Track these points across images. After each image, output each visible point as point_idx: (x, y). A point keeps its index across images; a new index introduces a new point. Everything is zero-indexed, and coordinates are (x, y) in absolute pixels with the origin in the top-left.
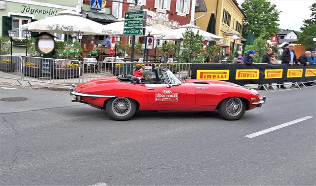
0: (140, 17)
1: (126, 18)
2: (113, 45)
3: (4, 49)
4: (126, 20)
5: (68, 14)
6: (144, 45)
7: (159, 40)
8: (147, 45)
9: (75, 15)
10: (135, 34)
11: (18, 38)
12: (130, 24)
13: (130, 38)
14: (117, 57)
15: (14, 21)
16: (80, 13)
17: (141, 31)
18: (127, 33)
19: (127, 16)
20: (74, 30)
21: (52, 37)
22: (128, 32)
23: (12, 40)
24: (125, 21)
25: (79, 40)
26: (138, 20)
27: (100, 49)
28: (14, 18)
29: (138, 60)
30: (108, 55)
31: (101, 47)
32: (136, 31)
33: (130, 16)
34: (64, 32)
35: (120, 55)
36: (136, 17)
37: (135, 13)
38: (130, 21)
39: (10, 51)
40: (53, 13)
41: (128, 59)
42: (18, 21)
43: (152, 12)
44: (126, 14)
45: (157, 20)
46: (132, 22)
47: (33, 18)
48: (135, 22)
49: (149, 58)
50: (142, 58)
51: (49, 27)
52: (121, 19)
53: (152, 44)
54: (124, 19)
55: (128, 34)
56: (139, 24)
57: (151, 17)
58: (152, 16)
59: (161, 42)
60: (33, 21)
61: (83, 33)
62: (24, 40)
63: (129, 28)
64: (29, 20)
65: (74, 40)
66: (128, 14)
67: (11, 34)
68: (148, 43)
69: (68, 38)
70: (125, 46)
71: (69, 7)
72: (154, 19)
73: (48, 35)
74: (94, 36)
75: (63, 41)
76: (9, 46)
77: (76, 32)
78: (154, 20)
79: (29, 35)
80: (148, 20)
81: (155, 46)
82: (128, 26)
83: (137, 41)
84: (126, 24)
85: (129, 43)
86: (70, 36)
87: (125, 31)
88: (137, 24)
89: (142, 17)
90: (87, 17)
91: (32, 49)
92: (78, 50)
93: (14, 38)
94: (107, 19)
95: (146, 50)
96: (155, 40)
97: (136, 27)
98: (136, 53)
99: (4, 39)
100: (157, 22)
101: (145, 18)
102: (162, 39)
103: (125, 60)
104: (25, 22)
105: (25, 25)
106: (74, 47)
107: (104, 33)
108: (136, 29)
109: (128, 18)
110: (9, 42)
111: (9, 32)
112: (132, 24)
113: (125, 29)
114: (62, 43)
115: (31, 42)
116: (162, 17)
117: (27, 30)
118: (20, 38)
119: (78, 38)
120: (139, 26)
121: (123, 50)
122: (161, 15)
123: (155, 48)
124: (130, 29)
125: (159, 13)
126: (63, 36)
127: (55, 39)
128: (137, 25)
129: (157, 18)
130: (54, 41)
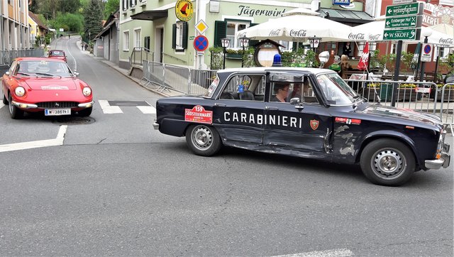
0: (411, 13)
1: (388, 15)
2: (365, 56)
3: (215, 63)
4: (388, 17)
5: (299, 13)
6: (416, 55)
7: (442, 49)
8: (422, 55)
9: (310, 15)
10: (403, 38)
11: (233, 49)
12: (395, 23)
13: (392, 45)
14: (371, 74)
15: (228, 27)
16: (317, 11)
17: (414, 34)
18: (388, 37)
19: (389, 11)
20: (307, 36)
21: (277, 45)
22: (391, 35)
23: (225, 52)
24: (387, 20)
25: (314, 48)
26: (409, 17)
27: (344, 62)
28: (228, 23)
29: (405, 79)
30: (357, 71)
31: (345, 59)
32: (404, 35)
33: (394, 11)
34: (293, 39)
35: (375, 71)
36: (405, 13)
37: (403, 7)
38: (394, 19)
39: (222, 66)
40: (279, 13)
41: (389, 78)
42: (234, 26)
43: (431, 5)
44: (388, 8)
45: (440, 17)
46: (398, 21)
47: (252, 22)
48: (403, 20)
49: (425, 75)
50: (413, 77)
51: (272, 33)
52: (378, 16)
53: (430, 53)
54: (384, 17)
55: (391, 38)
56: (410, 23)
57: (430, 13)
58: (432, 11)
59: (446, 52)
60: (252, 25)
61: (320, 39)
62: (239, 52)
63: (393, 29)
64: (248, 25)
65: (306, 50)
66: (392, 8)
67: (225, 44)
68: (423, 53)
69: (298, 47)
70: (384, 57)
71: (301, 4)
72: (435, 15)
73: (271, 43)
74: (336, 43)
75: (291, 51)
76: (222, 59)
77: (310, 39)
78: (434, 18)
79: (246, 45)
80: (425, 18)
81: (435, 58)
82: (391, 27)
83: (404, 49)
84: (388, 23)
85: (392, 52)
86: (301, 44)
87: (386, 35)
88: (407, 22)
89: (416, 12)
90: (327, 17)
91: (250, 62)
92: (311, 63)
93: (228, 49)
94: (358, 18)
95: (421, 64)
96: (436, 48)
97: (405, 28)
98: (404, 67)
99: (216, 50)
100: (440, 19)
101: (421, 13)
102: (448, 46)
103: (383, 78)
104: (242, 27)
105: (242, 32)
106: (306, 59)
107: (351, 39)
108: (404, 31)
109: (392, 14)
110: (222, 54)
111: (222, 41)
112: (399, 23)
113: (385, 32)
114: (288, 54)
115: (249, 53)
116: (449, 13)
117: (244, 38)
118: (236, 49)
119: (312, 46)
120: (410, 25)
121: (381, 63)
122: (447, 9)
123: (435, 60)
124: (394, 31)
125: (444, 6)
126: (291, 44)
127: (280, 48)
128: (406, 24)
129: (439, 14)
130: (279, 50)
